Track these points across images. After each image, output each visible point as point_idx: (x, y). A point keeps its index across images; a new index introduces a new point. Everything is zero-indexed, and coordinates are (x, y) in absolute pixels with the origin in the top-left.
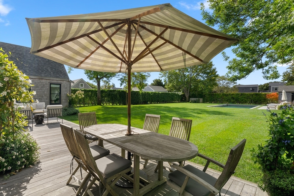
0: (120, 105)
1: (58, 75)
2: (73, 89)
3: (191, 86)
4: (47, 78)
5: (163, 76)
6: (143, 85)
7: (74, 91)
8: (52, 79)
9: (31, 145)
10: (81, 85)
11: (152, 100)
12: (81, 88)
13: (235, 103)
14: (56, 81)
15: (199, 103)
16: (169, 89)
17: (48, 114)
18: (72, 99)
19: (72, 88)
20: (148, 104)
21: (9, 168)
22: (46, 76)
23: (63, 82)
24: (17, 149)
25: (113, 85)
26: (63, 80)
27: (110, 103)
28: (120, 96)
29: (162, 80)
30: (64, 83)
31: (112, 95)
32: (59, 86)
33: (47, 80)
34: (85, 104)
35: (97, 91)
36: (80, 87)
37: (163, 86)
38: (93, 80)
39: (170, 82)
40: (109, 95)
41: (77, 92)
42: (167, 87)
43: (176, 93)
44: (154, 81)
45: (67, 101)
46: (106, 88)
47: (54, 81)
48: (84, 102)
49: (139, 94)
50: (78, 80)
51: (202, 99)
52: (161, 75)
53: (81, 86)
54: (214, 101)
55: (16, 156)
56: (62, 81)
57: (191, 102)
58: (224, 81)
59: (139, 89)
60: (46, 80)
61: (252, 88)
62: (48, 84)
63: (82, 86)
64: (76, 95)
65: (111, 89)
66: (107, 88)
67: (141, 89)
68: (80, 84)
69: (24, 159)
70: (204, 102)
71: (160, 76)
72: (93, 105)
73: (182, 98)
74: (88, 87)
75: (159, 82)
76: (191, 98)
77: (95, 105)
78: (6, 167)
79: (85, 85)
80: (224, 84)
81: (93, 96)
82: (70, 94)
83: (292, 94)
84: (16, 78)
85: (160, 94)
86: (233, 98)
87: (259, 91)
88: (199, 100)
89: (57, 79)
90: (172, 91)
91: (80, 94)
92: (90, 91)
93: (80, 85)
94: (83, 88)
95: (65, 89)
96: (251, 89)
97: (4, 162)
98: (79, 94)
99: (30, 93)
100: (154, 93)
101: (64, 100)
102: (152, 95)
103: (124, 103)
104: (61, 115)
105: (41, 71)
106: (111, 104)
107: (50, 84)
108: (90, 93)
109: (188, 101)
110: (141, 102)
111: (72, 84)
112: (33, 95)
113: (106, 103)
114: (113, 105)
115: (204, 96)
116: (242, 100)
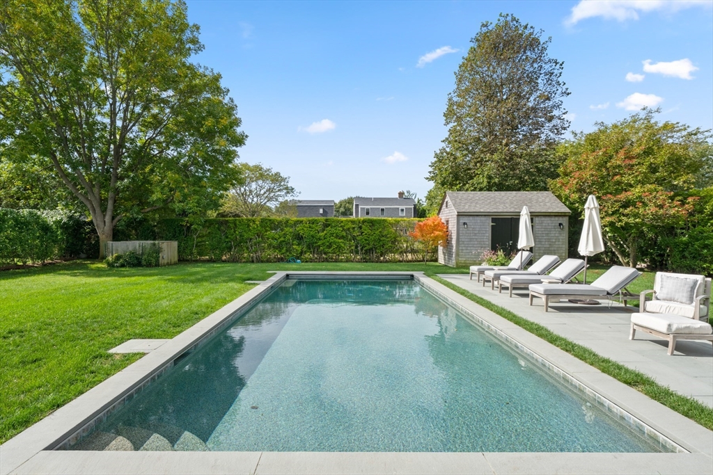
51: (175, 244)
58: (260, 182)
61: (323, 209)
83: (493, 220)
86: (299, 238)
88: (158, 251)
96: (321, 211)
115: (189, 228)
116: (329, 247)
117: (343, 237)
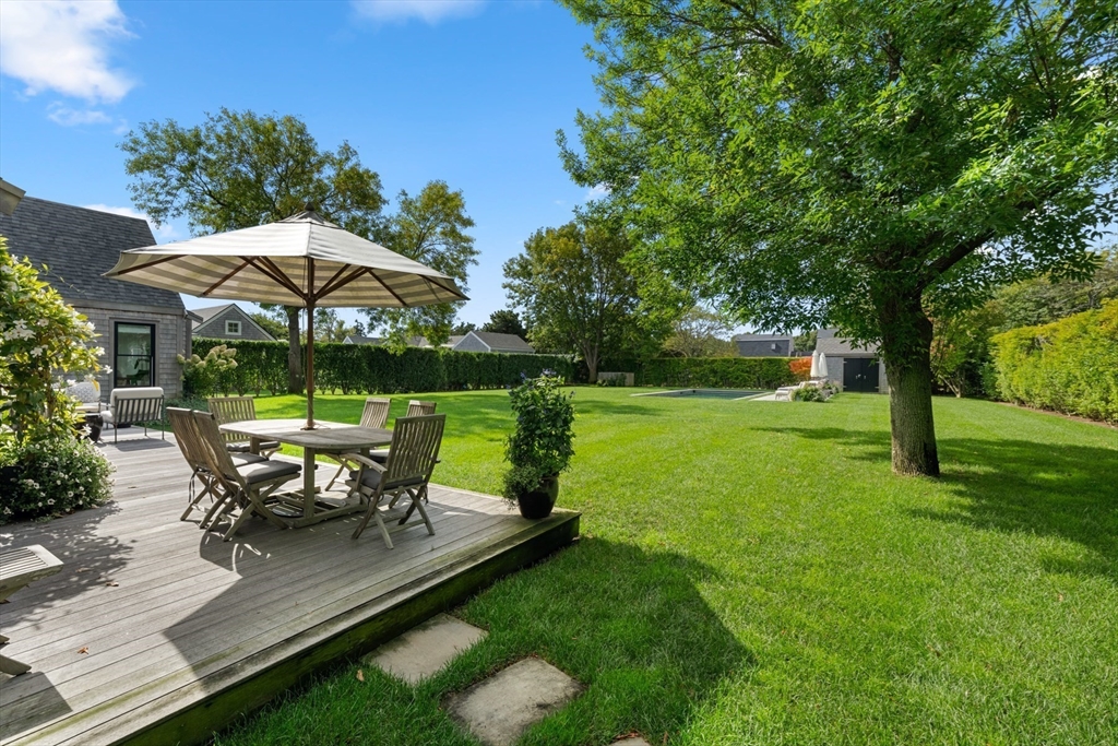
0: (371, 393)
1: (146, 297)
2: (200, 339)
3: (602, 335)
4: (105, 305)
5: (519, 303)
6: (444, 332)
7: (203, 348)
8: (122, 307)
9: (94, 461)
10: (230, 325)
11: (480, 378)
12: (231, 337)
13: (721, 386)
14: (136, 314)
15: (624, 386)
16: (539, 345)
17: (115, 415)
18: (196, 372)
19: (194, 338)
20: (468, 389)
21: (51, 502)
22: (101, 299)
23: (164, 316)
24: (64, 467)
25: (356, 328)
26: (161, 310)
27: (337, 390)
28: (370, 366)
29: (518, 314)
30: (165, 322)
31: (342, 361)
32: (147, 331)
33: (106, 312)
34: (246, 391)
35: (288, 349)
36: (227, 333)
37: (522, 334)
38: (274, 310)
39: (542, 320)
40: (333, 360)
41: (212, 351)
42: (532, 338)
43: (560, 356)
44: (492, 317)
45: (177, 379)
46: (329, 336)
47: (131, 314)
48: (243, 384)
49: (437, 359)
50: (220, 307)
51: (633, 374)
52: (513, 298)
53: (230, 330)
54: (666, 379)
55: (63, 480)
56: (159, 316)
57: (600, 385)
58: (701, 321)
59: (432, 342)
60: (99, 312)
61: (777, 345)
62: (106, 323)
63: (236, 331)
64: (210, 361)
65: (348, 341)
66: (333, 336)
67: (437, 345)
68: (227, 322)
69: (82, 488)
70: (637, 384)
71: (510, 301)
72: (274, 395)
73: (578, 372)
74: (256, 335)
75: (510, 321)
76: (603, 371)
77: (283, 393)
78: (43, 499)
79: (247, 326)
80: (703, 330)
81: (277, 365)
82: (187, 357)
83: (845, 360)
84: (64, 321)
85: (505, 358)
86: (714, 372)
87: (793, 354)
88: (625, 378)
89: (142, 309)
90: (548, 349)
91: (224, 357)
92: (261, 347)
93: (227, 328)
94: (236, 338)
95: (169, 342)
96: (774, 347)
97: (39, 490)
98: (219, 356)
99: (90, 352)
100: (489, 357)
101: (165, 376)
102: (478, 364)
103: (384, 386)
104: (159, 417)
105: (80, 282)
106: (339, 391)
107: (117, 324)
108: (264, 354)
109: (595, 383)
110: (444, 385)
111: (195, 324)
112: (96, 356)
113: (320, 388)
114: (345, 394)
115: (640, 365)
116: (737, 378)
117: (747, 372)
